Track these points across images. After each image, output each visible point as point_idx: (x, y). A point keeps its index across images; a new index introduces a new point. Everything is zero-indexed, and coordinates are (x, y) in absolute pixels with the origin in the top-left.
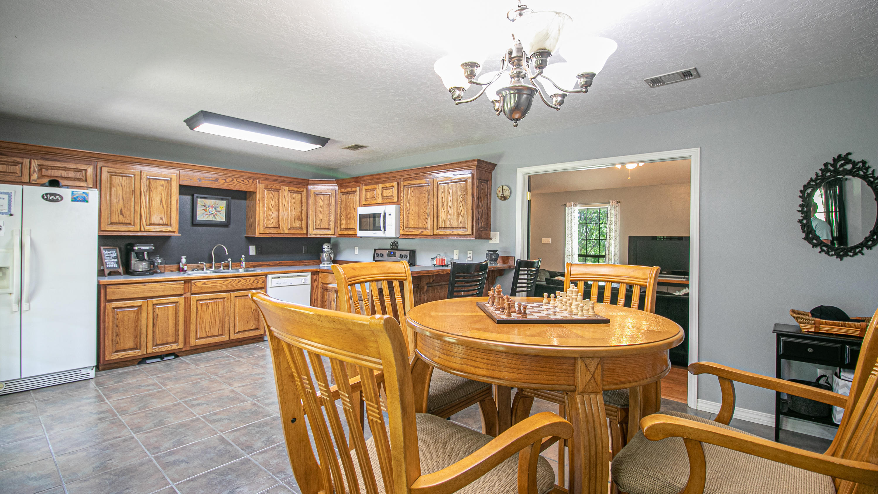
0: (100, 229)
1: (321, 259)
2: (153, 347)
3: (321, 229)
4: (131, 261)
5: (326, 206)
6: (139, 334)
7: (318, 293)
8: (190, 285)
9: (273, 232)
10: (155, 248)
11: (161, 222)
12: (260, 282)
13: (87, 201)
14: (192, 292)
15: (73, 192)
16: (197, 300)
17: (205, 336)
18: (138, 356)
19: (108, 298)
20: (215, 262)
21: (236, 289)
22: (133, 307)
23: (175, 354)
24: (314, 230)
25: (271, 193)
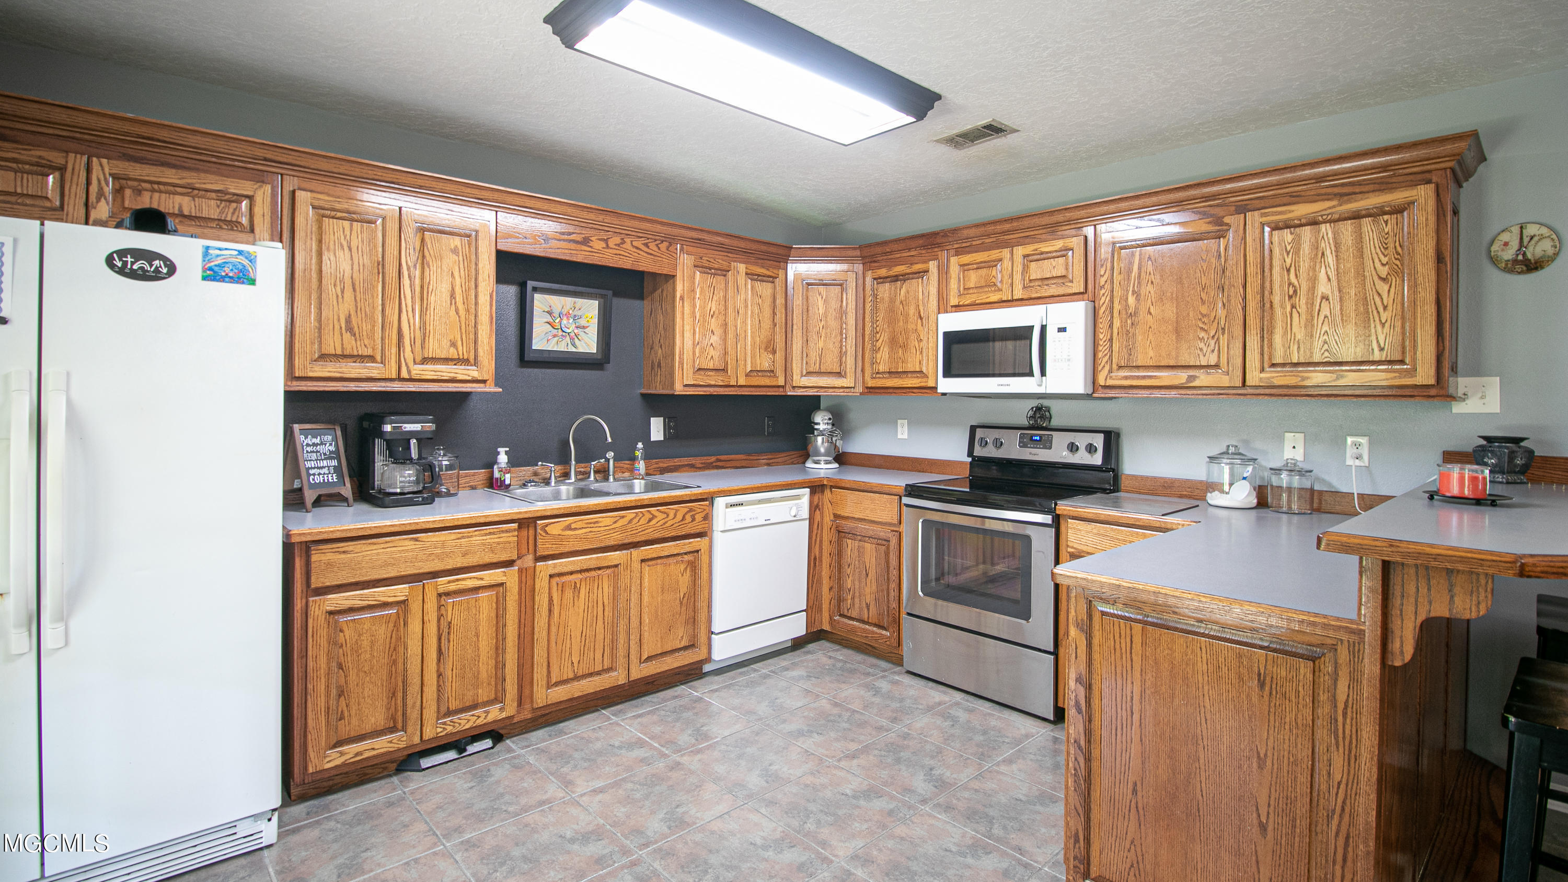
0: (290, 374)
1: (811, 449)
2: (438, 719)
3: (819, 373)
4: (374, 462)
5: (832, 314)
6: (400, 684)
7: (821, 541)
8: (531, 532)
9: (713, 383)
10: (437, 427)
11: (452, 353)
12: (699, 517)
13: (253, 282)
14: (538, 554)
15: (208, 248)
16: (551, 576)
17: (571, 675)
18: (399, 749)
19: (315, 583)
20: (577, 461)
21: (643, 539)
22: (385, 605)
23: (496, 735)
24: (802, 376)
25: (709, 279)
